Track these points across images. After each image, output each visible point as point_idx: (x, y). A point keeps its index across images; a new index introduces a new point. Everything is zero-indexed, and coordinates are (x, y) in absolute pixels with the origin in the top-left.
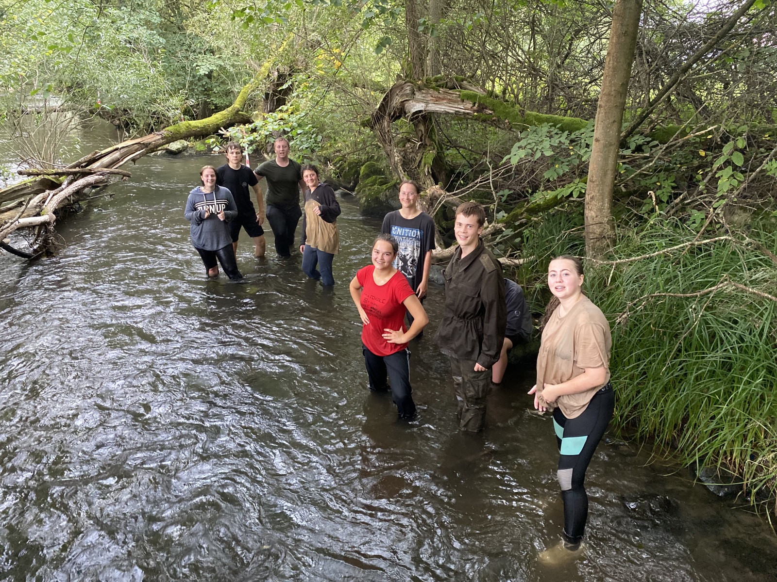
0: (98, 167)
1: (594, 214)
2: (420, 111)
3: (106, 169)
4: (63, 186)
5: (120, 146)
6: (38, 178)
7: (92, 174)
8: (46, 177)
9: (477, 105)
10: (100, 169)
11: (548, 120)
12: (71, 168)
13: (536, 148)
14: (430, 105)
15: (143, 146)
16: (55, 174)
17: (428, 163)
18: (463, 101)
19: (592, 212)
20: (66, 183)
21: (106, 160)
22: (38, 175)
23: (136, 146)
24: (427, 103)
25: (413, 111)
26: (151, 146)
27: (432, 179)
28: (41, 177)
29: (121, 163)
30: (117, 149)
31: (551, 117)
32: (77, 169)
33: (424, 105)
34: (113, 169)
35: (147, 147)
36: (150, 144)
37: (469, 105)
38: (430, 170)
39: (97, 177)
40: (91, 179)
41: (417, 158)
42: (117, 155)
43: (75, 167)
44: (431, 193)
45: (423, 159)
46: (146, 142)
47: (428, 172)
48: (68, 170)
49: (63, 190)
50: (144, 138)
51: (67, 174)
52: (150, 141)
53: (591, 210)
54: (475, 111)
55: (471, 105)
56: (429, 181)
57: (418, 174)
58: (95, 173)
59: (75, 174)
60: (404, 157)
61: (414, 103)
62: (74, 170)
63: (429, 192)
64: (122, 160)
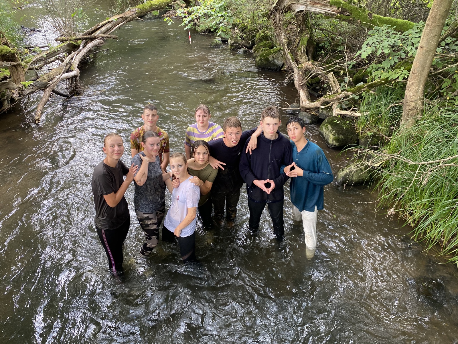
0: (99, 34)
1: (411, 94)
2: (302, 11)
3: (103, 35)
4: (81, 48)
5: (110, 20)
6: (66, 43)
7: (96, 38)
8: (71, 42)
9: (340, 9)
10: (100, 35)
11: (386, 22)
12: (84, 35)
13: (378, 46)
14: (309, 7)
15: (124, 19)
16: (76, 40)
17: (304, 44)
18: (331, 6)
19: (411, 93)
20: (82, 45)
21: (103, 29)
22: (66, 41)
23: (120, 19)
24: (307, 6)
25: (297, 10)
26: (129, 19)
27: (306, 55)
28: (68, 42)
29: (112, 31)
30: (109, 22)
31: (390, 19)
32: (88, 36)
33: (305, 7)
34: (107, 35)
35: (126, 19)
36: (128, 17)
37: (335, 9)
38: (305, 49)
39: (99, 41)
40: (96, 42)
41: (297, 40)
42: (109, 25)
43: (86, 34)
44: (305, 66)
45: (301, 41)
46: (126, 16)
47: (304, 50)
48: (82, 37)
49: (81, 51)
50: (125, 14)
51: (82, 39)
52: (128, 15)
53: (410, 91)
54: (338, 13)
55: (336, 9)
56: (304, 57)
57: (297, 51)
58: (98, 38)
59: (86, 39)
60: (288, 39)
61: (298, 5)
62: (86, 37)
63: (304, 65)
64: (113, 29)
